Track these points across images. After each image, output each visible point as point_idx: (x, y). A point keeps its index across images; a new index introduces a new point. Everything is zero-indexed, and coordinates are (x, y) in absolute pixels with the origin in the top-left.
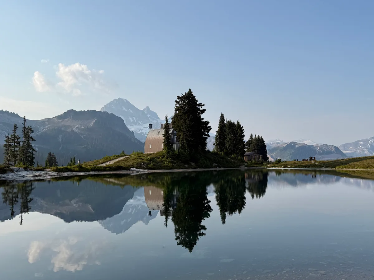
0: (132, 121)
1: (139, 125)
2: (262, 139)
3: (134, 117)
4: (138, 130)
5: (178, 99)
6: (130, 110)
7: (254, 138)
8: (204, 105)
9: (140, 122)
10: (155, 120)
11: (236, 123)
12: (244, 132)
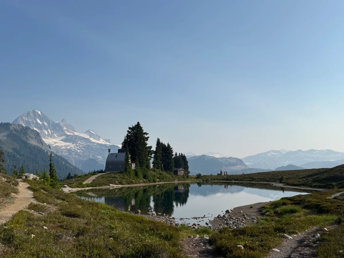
0: (47, 133)
1: (55, 138)
2: (185, 157)
3: (49, 130)
4: (53, 143)
5: (129, 129)
6: (44, 122)
7: (178, 155)
8: (148, 134)
9: (55, 135)
10: (72, 133)
11: (167, 145)
12: (173, 152)
